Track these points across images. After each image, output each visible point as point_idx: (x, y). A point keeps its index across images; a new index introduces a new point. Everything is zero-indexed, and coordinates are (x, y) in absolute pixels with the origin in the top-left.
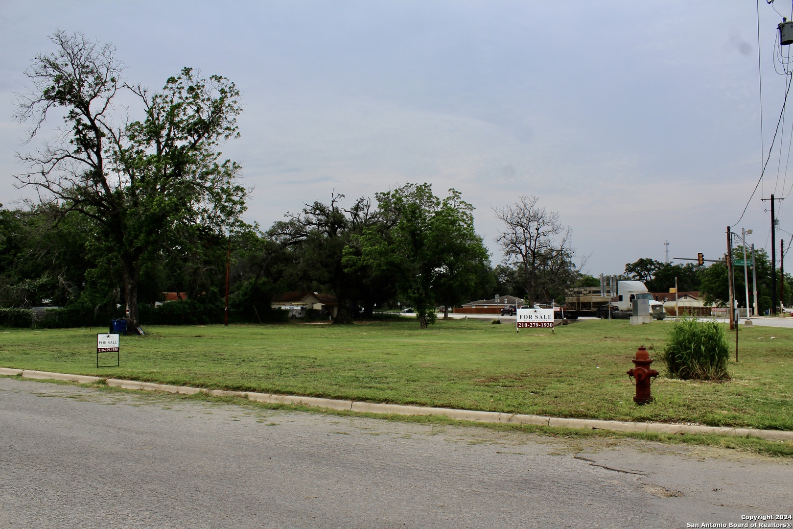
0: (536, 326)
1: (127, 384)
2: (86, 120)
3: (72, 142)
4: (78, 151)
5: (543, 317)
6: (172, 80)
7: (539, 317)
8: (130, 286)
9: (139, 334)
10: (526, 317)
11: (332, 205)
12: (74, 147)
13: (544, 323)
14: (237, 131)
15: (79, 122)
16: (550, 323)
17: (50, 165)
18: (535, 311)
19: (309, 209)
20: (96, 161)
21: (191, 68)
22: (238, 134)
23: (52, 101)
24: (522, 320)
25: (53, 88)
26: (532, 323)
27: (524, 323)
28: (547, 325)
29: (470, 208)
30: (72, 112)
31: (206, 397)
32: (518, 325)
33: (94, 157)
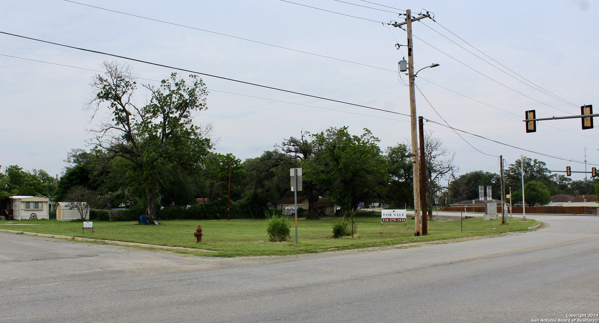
0: (394, 221)
1: (79, 239)
2: (120, 107)
3: (113, 120)
4: (118, 124)
5: (399, 215)
6: (164, 82)
7: (396, 215)
8: (149, 197)
9: (154, 224)
10: (387, 215)
11: (302, 139)
12: (115, 122)
13: (399, 219)
14: (206, 106)
15: (116, 108)
16: (403, 219)
17: (103, 133)
18: (394, 211)
19: (286, 142)
20: (127, 129)
21: (176, 73)
22: (207, 108)
23: (102, 99)
24: (385, 217)
25: (102, 92)
26: (392, 219)
27: (386, 219)
28: (402, 220)
29: (377, 141)
30: (112, 104)
31: (95, 242)
32: (383, 220)
33: (126, 127)
